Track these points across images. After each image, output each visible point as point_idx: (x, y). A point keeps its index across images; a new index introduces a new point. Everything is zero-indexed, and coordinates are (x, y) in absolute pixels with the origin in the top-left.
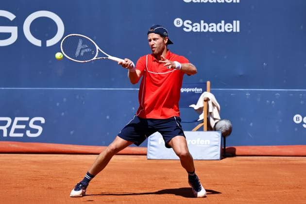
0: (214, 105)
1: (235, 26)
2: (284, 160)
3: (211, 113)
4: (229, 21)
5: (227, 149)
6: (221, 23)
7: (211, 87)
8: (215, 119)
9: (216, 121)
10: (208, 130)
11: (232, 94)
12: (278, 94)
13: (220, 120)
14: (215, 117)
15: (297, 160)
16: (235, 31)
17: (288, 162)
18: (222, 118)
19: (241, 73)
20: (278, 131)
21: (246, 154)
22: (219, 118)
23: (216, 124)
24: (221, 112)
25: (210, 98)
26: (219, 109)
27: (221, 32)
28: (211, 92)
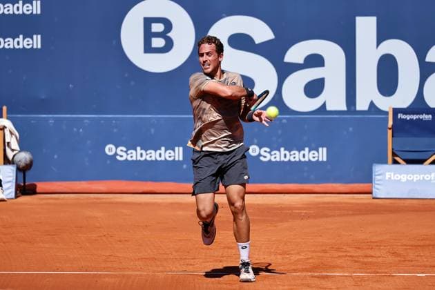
0: (11, 133)
1: (36, 42)
2: (95, 198)
3: (8, 143)
4: (28, 35)
5: (28, 185)
6: (19, 37)
7: (8, 113)
8: (13, 150)
9: (15, 152)
10: (5, 164)
11: (33, 122)
12: (86, 121)
13: (20, 152)
14: (13, 148)
15: (111, 198)
16: (35, 47)
17: (99, 201)
18: (22, 149)
19: (43, 97)
20: (87, 164)
21: (50, 191)
22: (18, 149)
23: (14, 156)
24: (20, 142)
25: (6, 126)
26: (18, 138)
27: (19, 49)
28: (8, 118)
